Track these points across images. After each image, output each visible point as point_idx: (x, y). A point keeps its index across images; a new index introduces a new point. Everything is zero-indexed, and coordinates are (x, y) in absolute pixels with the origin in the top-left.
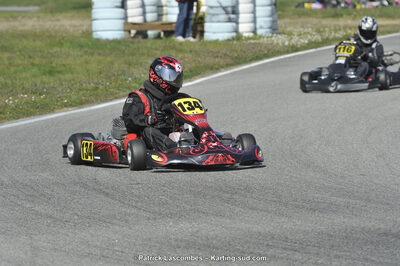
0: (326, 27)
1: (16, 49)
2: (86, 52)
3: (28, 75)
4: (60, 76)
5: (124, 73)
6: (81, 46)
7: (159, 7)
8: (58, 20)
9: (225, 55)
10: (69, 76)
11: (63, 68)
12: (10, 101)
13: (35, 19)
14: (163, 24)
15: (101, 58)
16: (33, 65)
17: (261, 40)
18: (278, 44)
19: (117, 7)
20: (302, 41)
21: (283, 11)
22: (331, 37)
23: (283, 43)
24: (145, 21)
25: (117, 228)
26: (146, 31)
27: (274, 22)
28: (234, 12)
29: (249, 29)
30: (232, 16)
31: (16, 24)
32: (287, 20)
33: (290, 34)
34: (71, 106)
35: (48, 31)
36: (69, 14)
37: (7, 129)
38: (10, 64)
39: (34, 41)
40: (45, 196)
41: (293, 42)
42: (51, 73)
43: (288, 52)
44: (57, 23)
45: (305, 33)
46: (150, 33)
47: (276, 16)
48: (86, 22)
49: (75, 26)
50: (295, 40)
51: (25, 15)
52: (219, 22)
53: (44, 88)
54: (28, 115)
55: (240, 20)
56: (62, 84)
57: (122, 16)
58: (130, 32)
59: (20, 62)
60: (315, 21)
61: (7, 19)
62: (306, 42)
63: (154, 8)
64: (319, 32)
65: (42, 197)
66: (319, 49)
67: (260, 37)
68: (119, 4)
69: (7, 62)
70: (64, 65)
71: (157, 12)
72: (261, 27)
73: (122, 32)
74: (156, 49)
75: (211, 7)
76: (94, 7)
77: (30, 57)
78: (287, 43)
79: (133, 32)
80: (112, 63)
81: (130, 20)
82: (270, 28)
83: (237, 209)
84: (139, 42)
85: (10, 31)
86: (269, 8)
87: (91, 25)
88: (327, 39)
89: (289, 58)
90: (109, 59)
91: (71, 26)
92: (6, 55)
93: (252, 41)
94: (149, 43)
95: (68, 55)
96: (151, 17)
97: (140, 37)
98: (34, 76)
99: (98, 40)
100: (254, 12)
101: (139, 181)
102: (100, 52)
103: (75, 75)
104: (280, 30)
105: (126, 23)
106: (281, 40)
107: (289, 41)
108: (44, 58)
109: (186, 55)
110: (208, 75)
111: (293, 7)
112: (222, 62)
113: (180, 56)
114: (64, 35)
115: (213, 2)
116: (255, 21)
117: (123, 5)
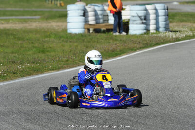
1: (25, 39)
2: (63, 40)
3: (31, 53)
4: (48, 53)
7: (104, 16)
8: (49, 23)
9: (140, 42)
10: (53, 54)
11: (49, 49)
12: (20, 67)
13: (37, 22)
15: (71, 44)
16: (33, 47)
17: (160, 35)
18: (169, 36)
19: (81, 16)
20: (182, 35)
21: (173, 19)
23: (172, 37)
27: (167, 24)
28: (145, 19)
30: (144, 21)
31: (27, 25)
32: (175, 24)
34: (53, 70)
35: (43, 29)
36: (55, 20)
37: (17, 82)
38: (21, 47)
39: (36, 34)
40: (35, 120)
42: (43, 52)
43: (174, 41)
45: (184, 31)
47: (168, 21)
48: (65, 24)
49: (58, 26)
50: (178, 35)
51: (32, 20)
52: (137, 24)
53: (39, 60)
54: (30, 74)
57: (84, 21)
59: (26, 46)
60: (190, 25)
61: (22, 22)
62: (184, 36)
63: (101, 17)
64: (191, 30)
65: (33, 121)
66: (191, 40)
67: (159, 33)
68: (82, 14)
70: (51, 48)
73: (84, 30)
74: (102, 39)
75: (133, 16)
76: (68, 16)
77: (32, 43)
78: (174, 36)
80: (77, 46)
82: (165, 28)
86: (164, 17)
87: (66, 26)
89: (175, 44)
90: (75, 44)
91: (56, 26)
92: (20, 42)
93: (155, 35)
95: (53, 42)
98: (34, 54)
99: (70, 34)
100: (156, 19)
102: (71, 40)
104: (171, 29)
106: (171, 35)
107: (176, 35)
108: (40, 43)
109: (118, 42)
110: (130, 54)
111: (178, 17)
112: (138, 46)
113: (115, 42)
114: (52, 31)
115: (134, 13)
116: (156, 24)
117: (84, 15)
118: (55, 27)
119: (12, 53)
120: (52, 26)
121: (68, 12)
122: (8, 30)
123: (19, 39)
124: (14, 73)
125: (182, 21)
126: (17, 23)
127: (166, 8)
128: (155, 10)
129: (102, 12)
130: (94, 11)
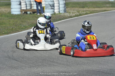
0: (80, 10)
2: (9, 18)
4: (2, 25)
5: (21, 24)
6: (8, 16)
7: (31, 5)
10: (4, 25)
14: (32, 10)
15: (14, 20)
17: (61, 14)
18: (66, 16)
19: (18, 5)
20: (73, 15)
21: (68, 6)
22: (82, 14)
23: (68, 15)
24: (27, 9)
25: (20, 70)
26: (27, 12)
27: (65, 9)
29: (58, 11)
30: (53, 7)
32: (69, 9)
33: (70, 13)
34: (5, 34)
36: (3, 7)
41: (71, 15)
43: (69, 18)
45: (74, 12)
46: (28, 12)
47: (66, 7)
48: (9, 9)
49: (6, 10)
50: (71, 14)
52: (49, 9)
55: (55, 9)
56: (2, 28)
57: (20, 7)
58: (22, 12)
60: (77, 9)
62: (75, 15)
63: (29, 5)
64: (78, 12)
66: (78, 17)
67: (61, 13)
68: (19, 4)
70: (3, 22)
72: (61, 11)
73: (20, 12)
75: (47, 5)
76: (12, 5)
78: (69, 15)
79: (23, 12)
81: (22, 9)
82: (64, 11)
83: (55, 64)
84: (25, 15)
86: (64, 5)
87: (11, 10)
88: (81, 14)
89: (70, 20)
90: (16, 20)
93: (59, 15)
94: (28, 15)
95: (4, 19)
96: (28, 8)
99: (13, 14)
100: (59, 6)
101: (26, 56)
102: (14, 18)
103: (6, 25)
104: (67, 11)
105: (21, 10)
106: (67, 14)
107: (70, 14)
111: (70, 5)
114: (3, 13)
115: (47, 3)
116: (59, 9)
117: (20, 4)
118: (4, 11)
120: (2, 10)
121: (11, 3)
125: (73, 7)
128: (59, 1)
129: (30, 3)
130: (25, 2)
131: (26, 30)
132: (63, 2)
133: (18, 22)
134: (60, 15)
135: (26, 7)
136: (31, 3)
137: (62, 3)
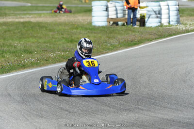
1: (56, 30)
2: (88, 32)
3: (61, 43)
4: (76, 43)
5: (106, 42)
6: (86, 29)
7: (124, 11)
8: (76, 17)
9: (155, 34)
12: (52, 55)
13: (66, 16)
14: (126, 19)
15: (95, 35)
16: (63, 38)
18: (180, 29)
19: (104, 11)
20: (191, 27)
21: (183, 13)
23: (183, 29)
24: (117, 17)
26: (118, 22)
27: (178, 18)
28: (159, 14)
29: (166, 22)
30: (159, 15)
31: (57, 19)
32: (184, 18)
33: (186, 24)
35: (71, 22)
36: (81, 14)
38: (53, 38)
39: (65, 26)
42: (71, 42)
43: (184, 33)
44: (75, 18)
45: (193, 24)
46: (120, 23)
47: (179, 16)
48: (89, 18)
49: (84, 20)
50: (188, 27)
52: (152, 18)
53: (68, 49)
55: (163, 17)
57: (106, 15)
58: (110, 22)
59: (57, 37)
63: (121, 11)
67: (172, 25)
68: (105, 9)
69: (51, 37)
70: (78, 38)
71: (123, 13)
73: (106, 23)
74: (122, 31)
75: (149, 11)
76: (93, 10)
77: (62, 34)
78: (184, 29)
79: (111, 23)
80: (101, 37)
81: (110, 17)
82: (176, 21)
84: (114, 27)
85: (54, 22)
86: (176, 12)
87: (91, 19)
90: (99, 35)
91: (82, 20)
92: (51, 33)
93: (168, 27)
94: (118, 28)
95: (80, 33)
97: (115, 25)
98: (64, 43)
99: (95, 26)
100: (169, 14)
102: (95, 32)
104: (181, 22)
105: (108, 18)
106: (181, 27)
107: (185, 27)
108: (69, 34)
109: (136, 34)
110: (146, 43)
111: (187, 12)
112: (153, 37)
113: (133, 34)
114: (79, 24)
115: (149, 9)
116: (169, 18)
117: (107, 10)
119: (45, 43)
120: (78, 19)
121: (93, 8)
122: (41, 23)
123: (50, 30)
124: (47, 61)
125: (191, 15)
126: (48, 17)
127: (177, 4)
128: (168, 5)
129: (122, 8)
130: (115, 7)
131: (115, 51)
132: (175, 7)
133: (103, 38)
134: (170, 27)
135: (117, 14)
136: (124, 8)
137: (173, 8)
